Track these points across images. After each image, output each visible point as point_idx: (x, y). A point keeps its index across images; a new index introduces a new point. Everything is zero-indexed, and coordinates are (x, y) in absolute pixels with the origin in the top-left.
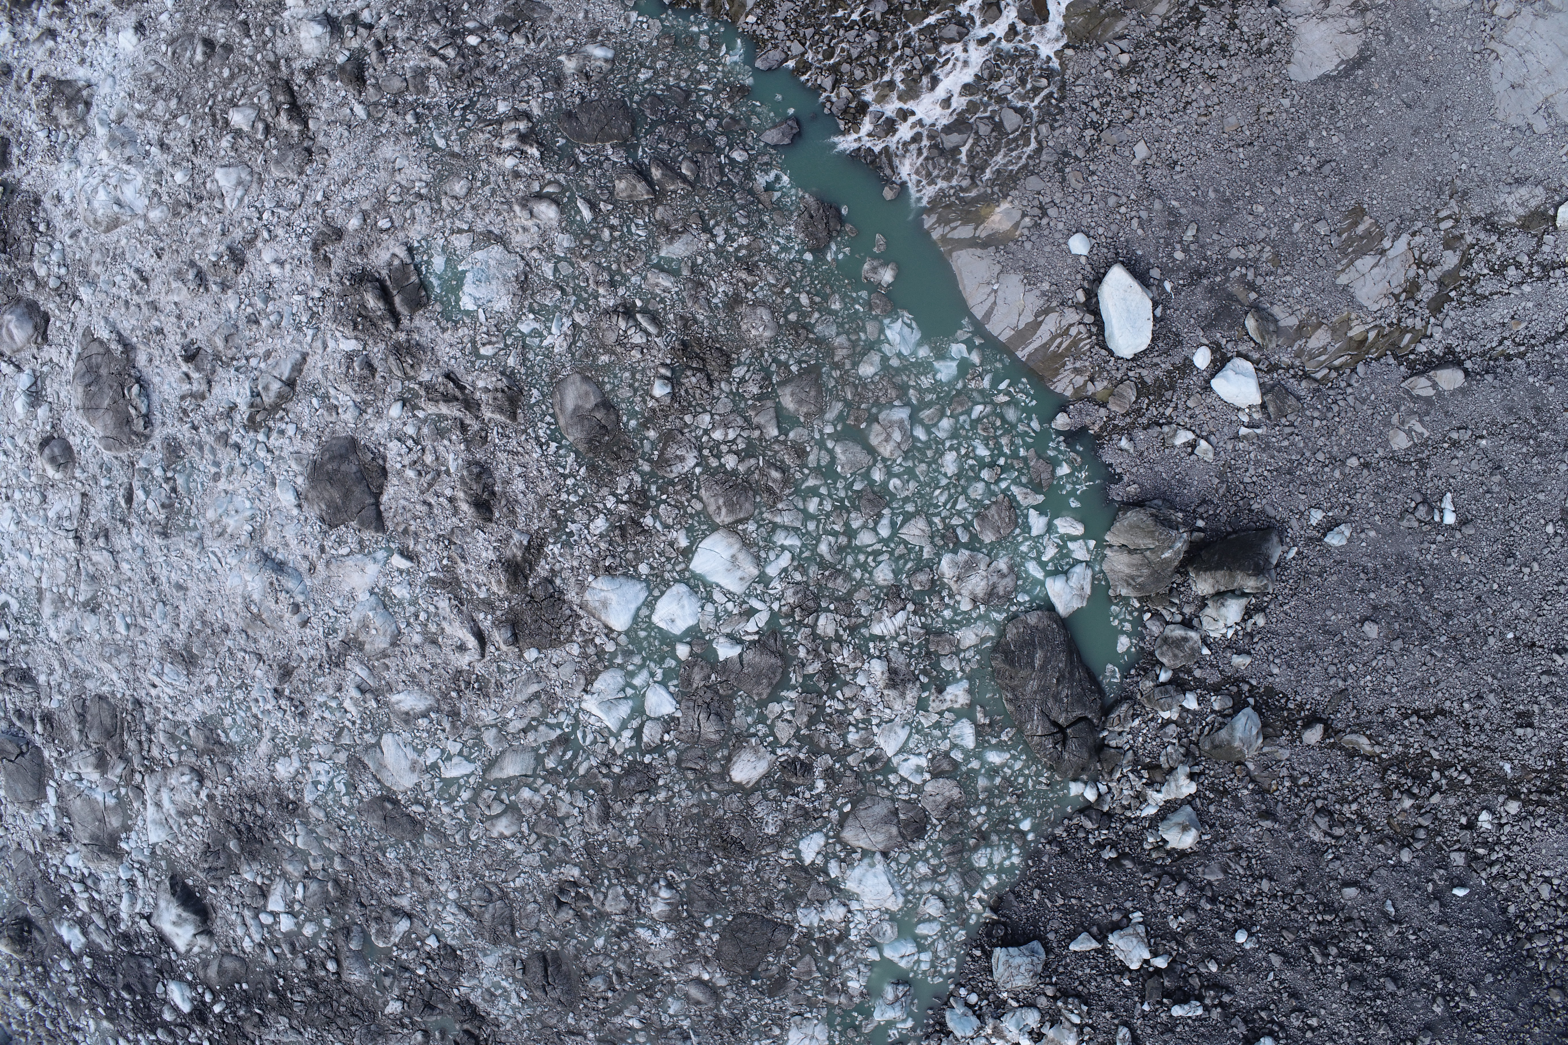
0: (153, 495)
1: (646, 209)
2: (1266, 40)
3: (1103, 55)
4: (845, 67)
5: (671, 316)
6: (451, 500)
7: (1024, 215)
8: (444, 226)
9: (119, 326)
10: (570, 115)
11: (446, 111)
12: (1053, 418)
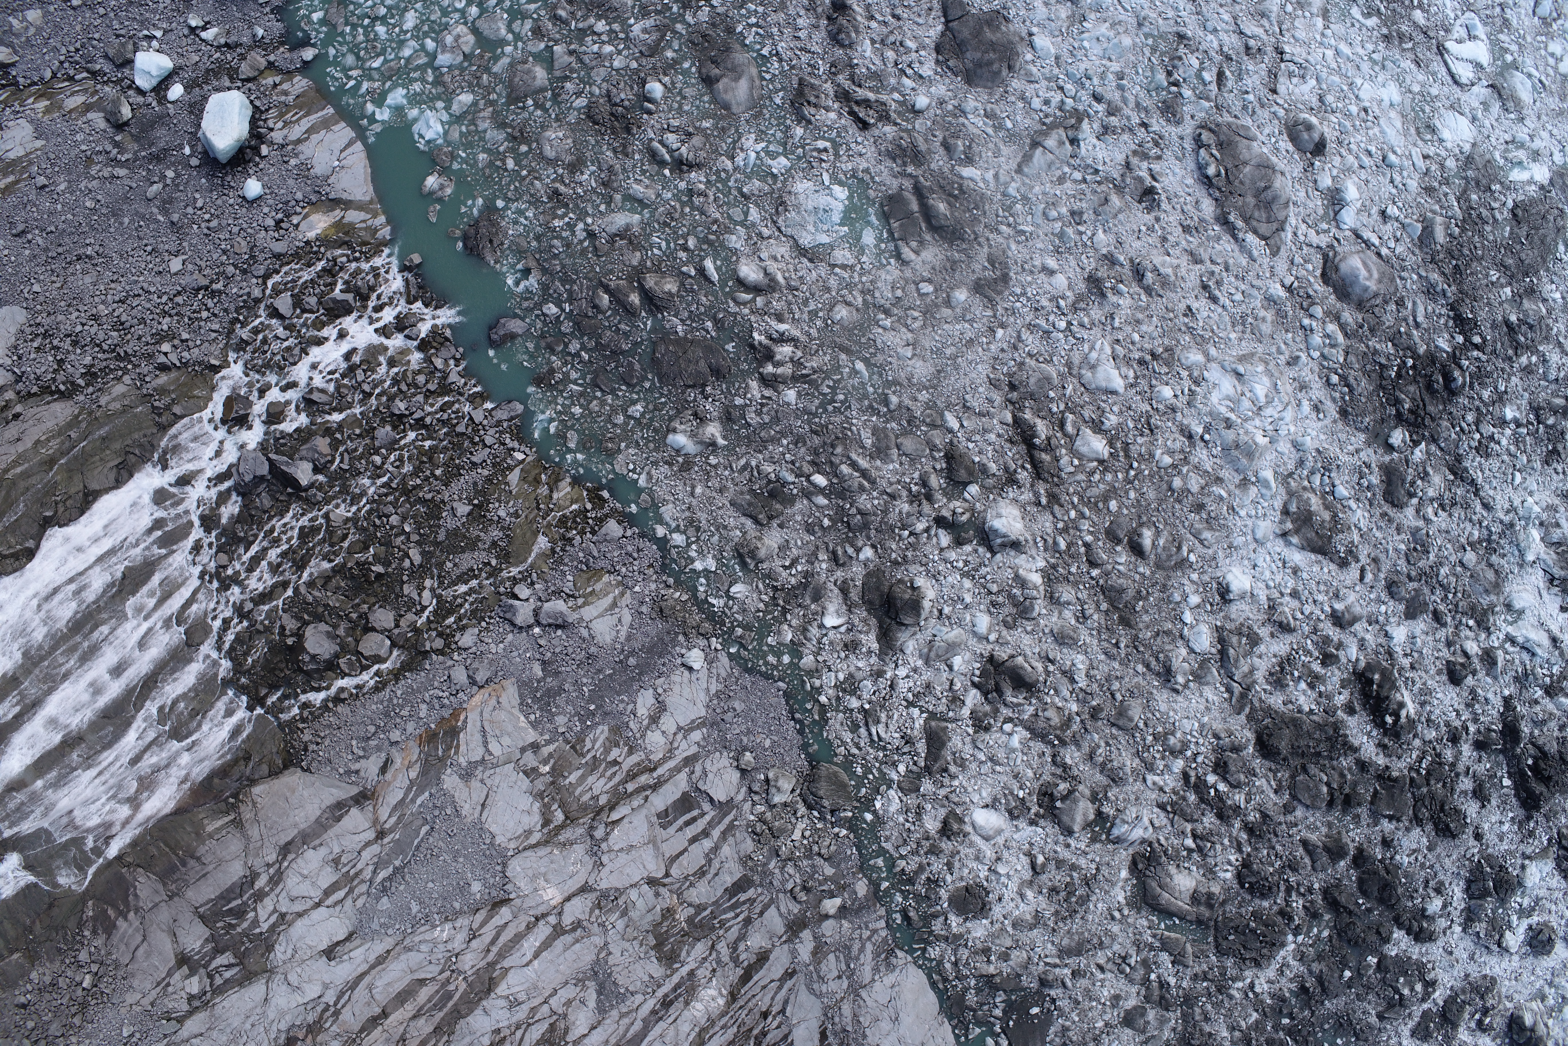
0: (1192, 72)
1: (649, 263)
2: (35, 345)
3: (185, 354)
4: (432, 387)
5: (637, 157)
6: (872, 18)
7: (297, 226)
8: (861, 275)
9: (1236, 248)
10: (718, 373)
11: (853, 402)
12: (316, 57)
